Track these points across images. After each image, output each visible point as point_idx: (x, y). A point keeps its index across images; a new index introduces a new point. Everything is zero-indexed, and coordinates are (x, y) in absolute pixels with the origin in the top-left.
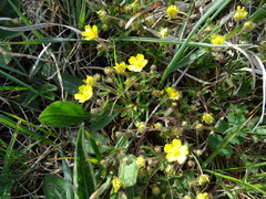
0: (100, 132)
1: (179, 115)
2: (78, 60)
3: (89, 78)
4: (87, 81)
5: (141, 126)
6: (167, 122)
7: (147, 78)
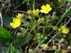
0: (18, 49)
1: (67, 43)
2: (10, 5)
3: (19, 15)
4: (18, 16)
5: (45, 46)
6: (59, 46)
7: (50, 19)
